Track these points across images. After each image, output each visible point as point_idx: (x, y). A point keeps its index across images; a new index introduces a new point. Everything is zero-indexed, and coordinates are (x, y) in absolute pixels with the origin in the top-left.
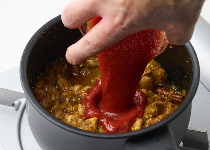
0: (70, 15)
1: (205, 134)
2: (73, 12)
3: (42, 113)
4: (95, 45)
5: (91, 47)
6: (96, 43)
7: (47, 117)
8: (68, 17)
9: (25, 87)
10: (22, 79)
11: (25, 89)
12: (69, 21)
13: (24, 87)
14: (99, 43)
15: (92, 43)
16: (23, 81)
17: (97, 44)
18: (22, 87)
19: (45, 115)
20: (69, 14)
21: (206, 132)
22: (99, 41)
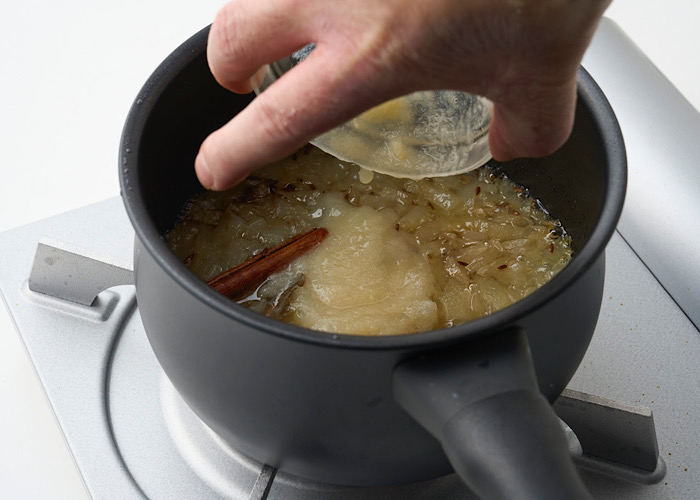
0: (234, 24)
1: (648, 421)
2: (242, 16)
3: (169, 268)
4: (290, 118)
5: (276, 126)
6: (293, 111)
7: (182, 279)
8: (225, 29)
9: (127, 195)
10: (124, 174)
11: (129, 201)
12: (227, 41)
13: (124, 194)
14: (304, 111)
15: (282, 111)
16: (125, 180)
17: (296, 115)
18: (122, 194)
19: (175, 274)
20: (229, 23)
21: (649, 415)
22: (303, 105)
